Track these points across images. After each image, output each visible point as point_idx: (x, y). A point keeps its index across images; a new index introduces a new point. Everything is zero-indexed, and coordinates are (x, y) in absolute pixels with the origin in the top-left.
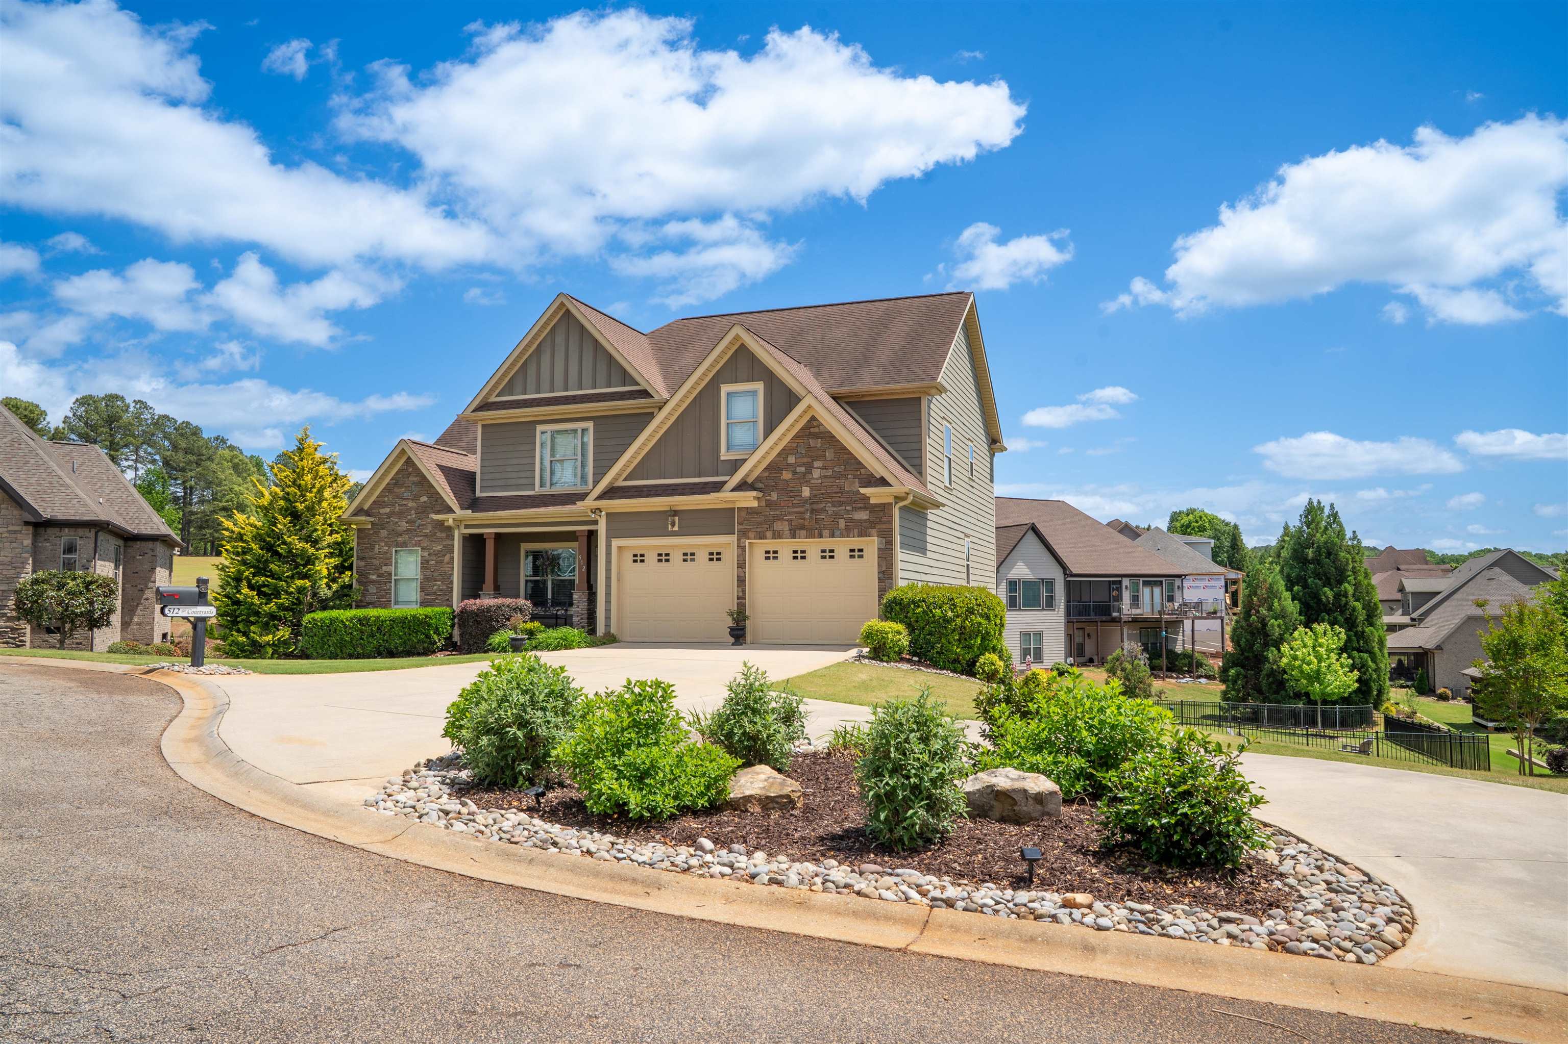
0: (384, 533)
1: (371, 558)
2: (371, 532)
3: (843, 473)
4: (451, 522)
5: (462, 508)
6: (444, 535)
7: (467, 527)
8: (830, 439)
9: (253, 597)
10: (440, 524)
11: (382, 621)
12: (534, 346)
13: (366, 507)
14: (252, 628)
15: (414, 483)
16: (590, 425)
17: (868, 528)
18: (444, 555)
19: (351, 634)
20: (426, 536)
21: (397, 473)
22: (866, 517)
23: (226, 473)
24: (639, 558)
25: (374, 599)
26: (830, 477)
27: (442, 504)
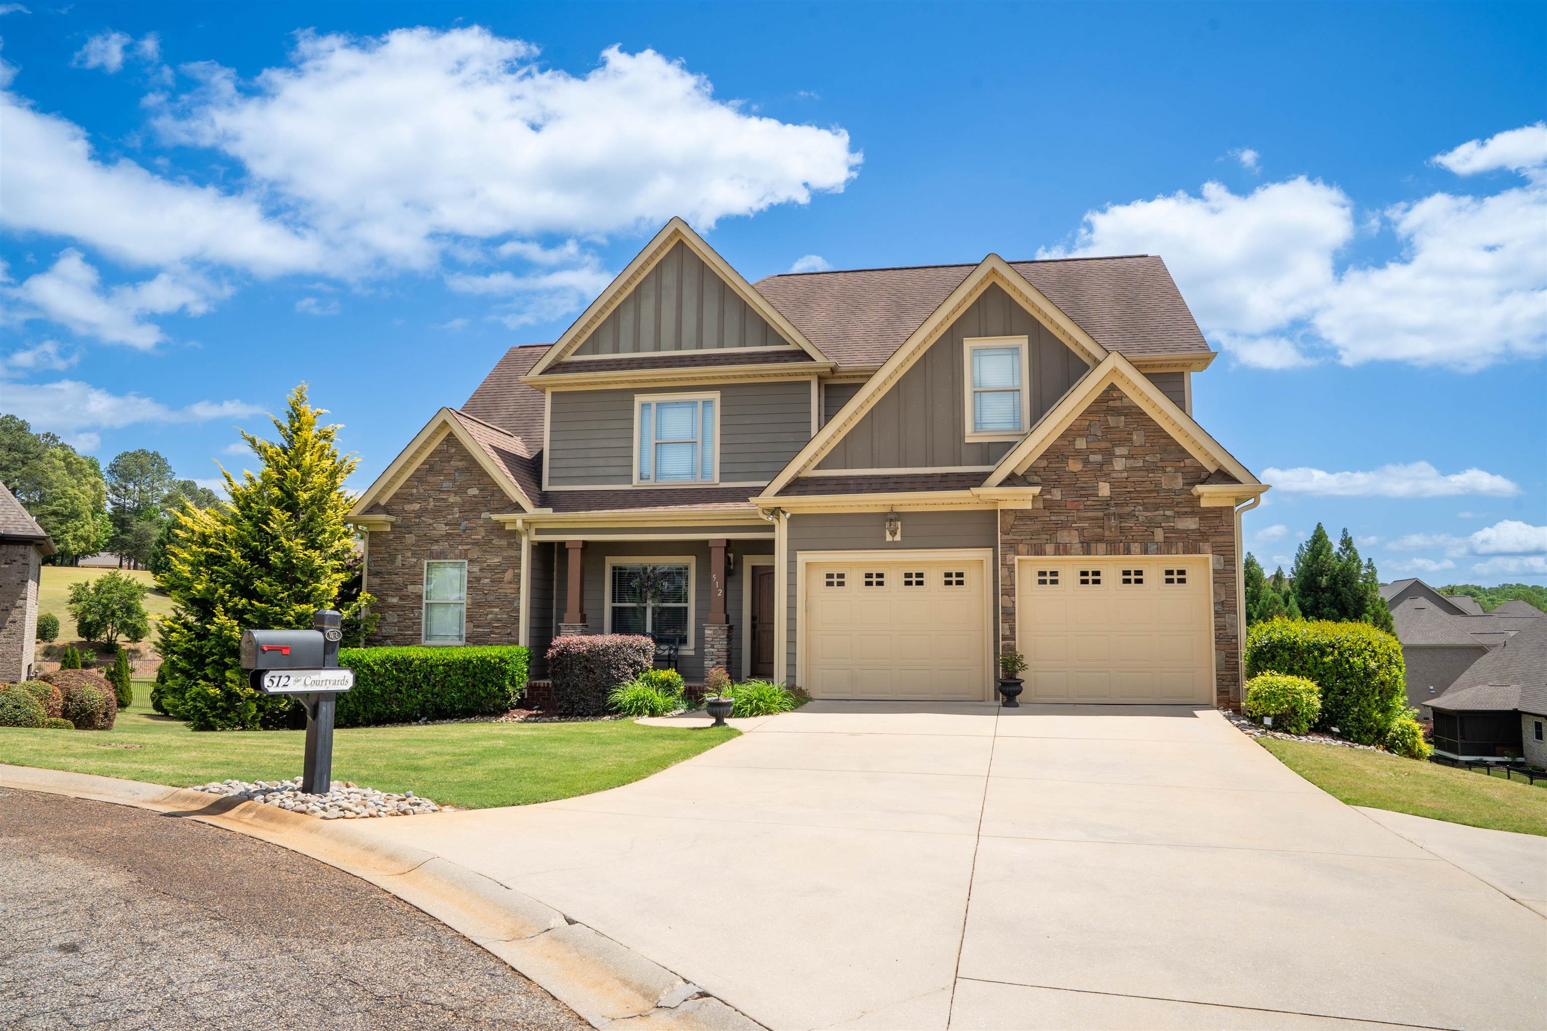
0: (410, 539)
1: (389, 573)
2: (391, 537)
3: (1160, 464)
4: (519, 525)
5: (536, 506)
6: (504, 543)
7: (539, 532)
8: (1137, 416)
9: (232, 629)
10: (499, 527)
11: (431, 667)
12: (631, 289)
13: (383, 502)
14: (228, 674)
15: (457, 469)
16: (716, 396)
17: (1196, 541)
18: (504, 572)
19: (382, 683)
20: (476, 543)
21: (432, 455)
22: (1194, 526)
23: (58, 475)
24: (835, 580)
25: (394, 631)
26: (1140, 469)
27: (501, 499)
